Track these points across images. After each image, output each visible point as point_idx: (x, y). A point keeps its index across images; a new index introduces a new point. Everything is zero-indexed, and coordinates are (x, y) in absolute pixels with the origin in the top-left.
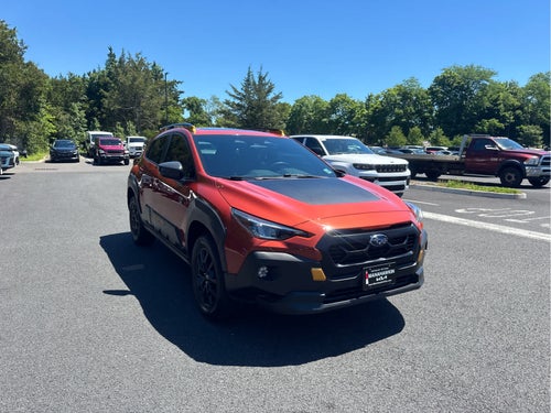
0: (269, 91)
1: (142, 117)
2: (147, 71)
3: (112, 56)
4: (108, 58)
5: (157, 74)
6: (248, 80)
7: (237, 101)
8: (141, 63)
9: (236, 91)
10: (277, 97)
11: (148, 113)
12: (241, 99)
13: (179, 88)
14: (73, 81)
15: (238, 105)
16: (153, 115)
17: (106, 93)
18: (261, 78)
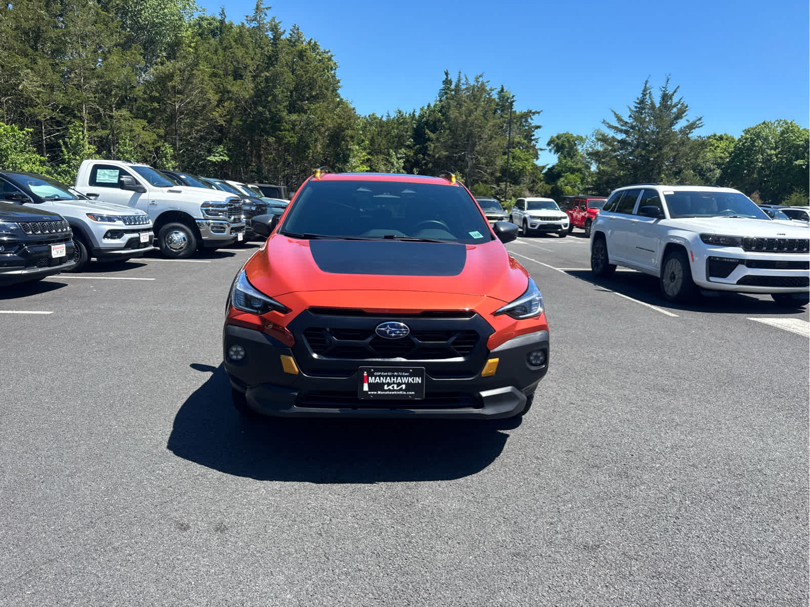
0: (678, 116)
1: (476, 166)
2: (490, 100)
3: (447, 82)
4: (442, 86)
5: (505, 103)
6: (642, 102)
7: (620, 136)
8: (482, 89)
9: (619, 119)
10: (692, 127)
11: (482, 159)
12: (626, 132)
13: (535, 121)
14: (401, 121)
15: (622, 142)
16: (490, 163)
17: (432, 136)
18: (665, 97)
